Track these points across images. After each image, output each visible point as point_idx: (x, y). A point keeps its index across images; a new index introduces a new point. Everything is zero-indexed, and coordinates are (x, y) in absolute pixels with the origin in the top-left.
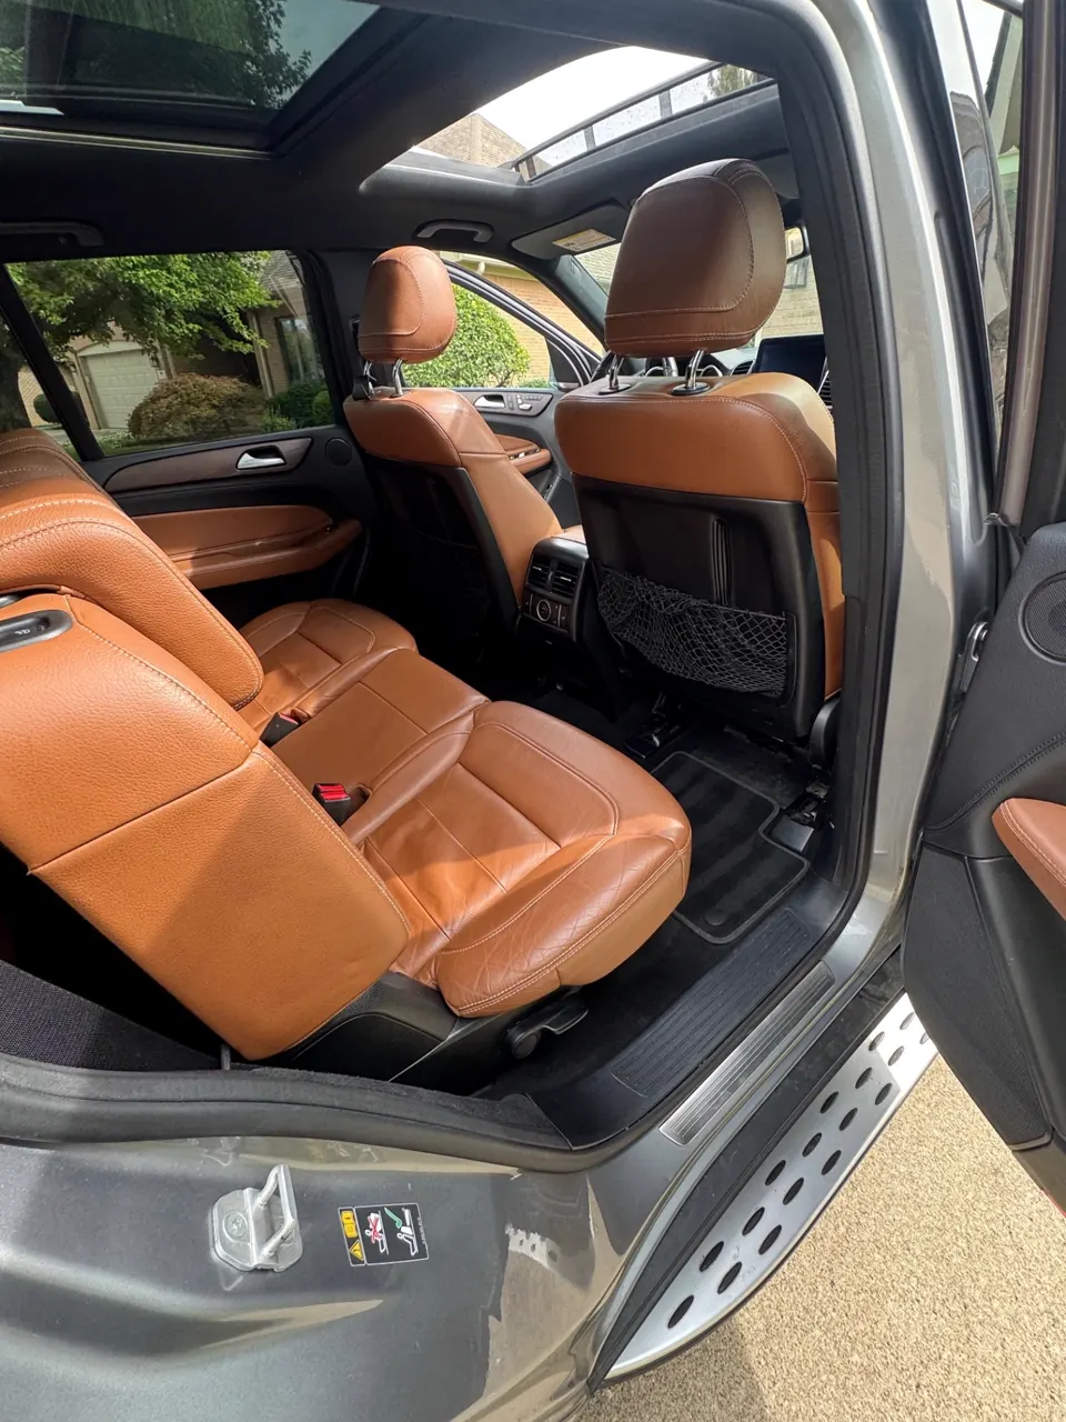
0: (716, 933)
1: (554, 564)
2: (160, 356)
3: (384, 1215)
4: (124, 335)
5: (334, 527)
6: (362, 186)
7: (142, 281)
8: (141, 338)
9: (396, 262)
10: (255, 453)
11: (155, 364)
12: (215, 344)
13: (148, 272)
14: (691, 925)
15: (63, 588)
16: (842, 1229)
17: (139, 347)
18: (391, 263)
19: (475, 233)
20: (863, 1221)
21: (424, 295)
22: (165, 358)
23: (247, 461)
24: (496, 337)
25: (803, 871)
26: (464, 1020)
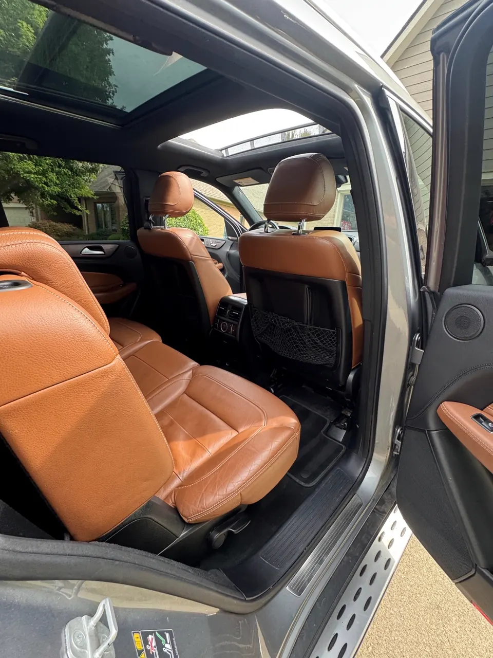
0: (307, 481)
1: (230, 307)
2: (34, 211)
3: (156, 637)
4: (18, 200)
5: (124, 285)
6: (159, 146)
7: (32, 179)
8: (25, 202)
9: (170, 176)
10: (91, 248)
11: (31, 214)
12: (64, 209)
13: (36, 176)
14: (293, 477)
15: (23, 273)
16: (370, 648)
17: (25, 206)
18: (168, 176)
19: (201, 173)
20: (380, 642)
21: (181, 190)
22: (36, 212)
23: (87, 251)
24: (195, 221)
25: (343, 451)
26: (190, 525)
